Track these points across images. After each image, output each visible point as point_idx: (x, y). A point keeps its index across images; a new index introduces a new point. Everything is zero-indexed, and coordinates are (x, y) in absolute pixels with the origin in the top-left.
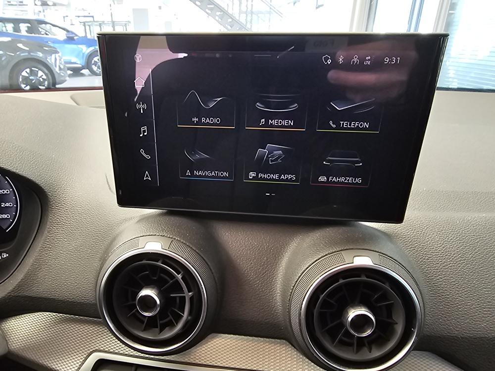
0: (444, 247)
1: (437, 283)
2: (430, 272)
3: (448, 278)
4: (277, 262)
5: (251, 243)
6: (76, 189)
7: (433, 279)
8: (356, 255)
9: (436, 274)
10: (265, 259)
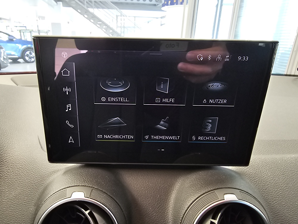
0: (274, 180)
1: (274, 206)
2: (269, 198)
3: (280, 202)
4: (167, 198)
5: (147, 185)
6: (15, 149)
7: (271, 203)
8: (225, 193)
9: (272, 200)
10: (158, 196)
